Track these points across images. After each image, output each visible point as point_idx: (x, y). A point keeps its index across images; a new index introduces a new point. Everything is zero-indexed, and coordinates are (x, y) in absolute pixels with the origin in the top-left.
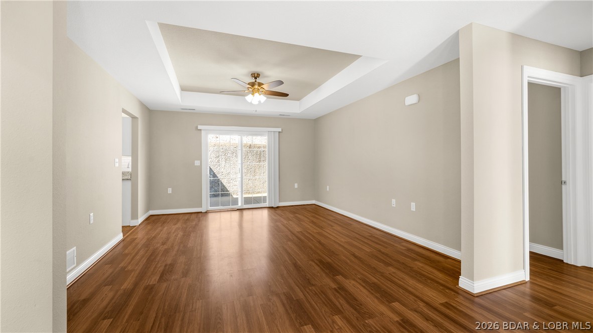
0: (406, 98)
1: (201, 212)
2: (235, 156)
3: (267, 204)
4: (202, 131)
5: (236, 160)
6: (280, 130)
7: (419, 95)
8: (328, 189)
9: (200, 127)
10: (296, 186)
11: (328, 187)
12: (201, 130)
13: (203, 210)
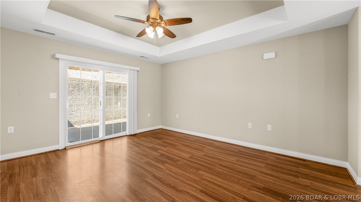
0: (264, 54)
1: (58, 150)
2: (77, 90)
3: (128, 133)
4: (60, 61)
5: (78, 93)
6: (138, 69)
7: (275, 53)
8: (177, 117)
9: (58, 56)
10: (149, 115)
11: (177, 115)
12: (58, 59)
13: (61, 147)
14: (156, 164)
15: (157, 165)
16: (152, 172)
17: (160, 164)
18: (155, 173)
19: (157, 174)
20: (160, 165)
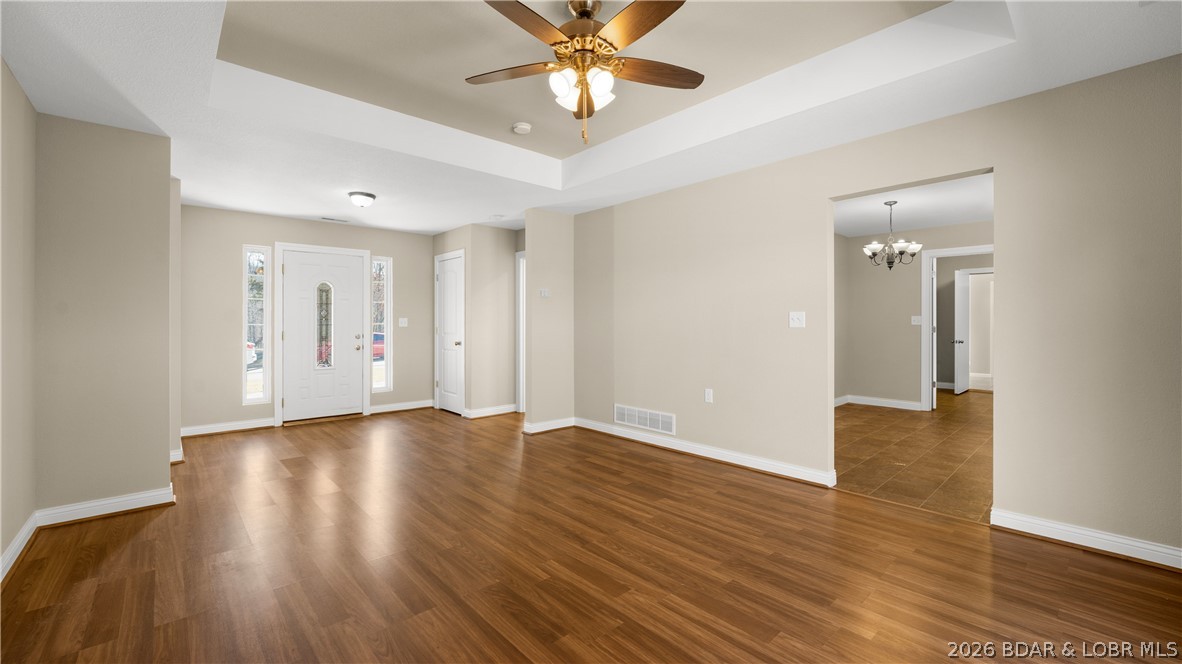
14: (579, 578)
15: (576, 576)
16: (590, 551)
17: (565, 578)
18: (579, 548)
19: (575, 546)
20: (566, 574)
